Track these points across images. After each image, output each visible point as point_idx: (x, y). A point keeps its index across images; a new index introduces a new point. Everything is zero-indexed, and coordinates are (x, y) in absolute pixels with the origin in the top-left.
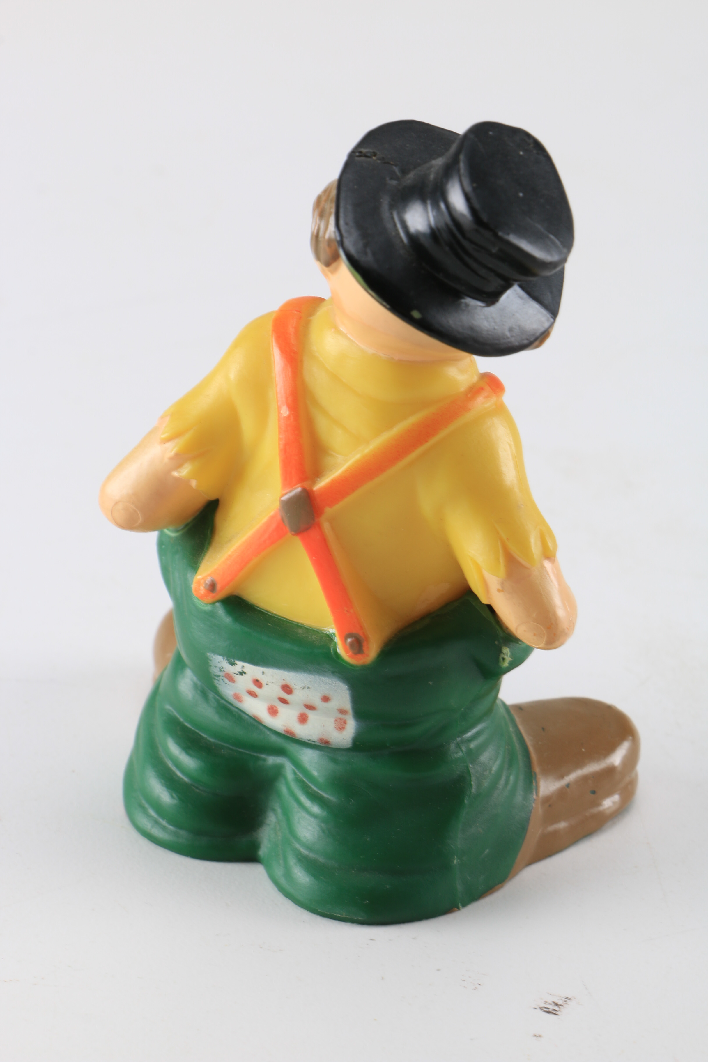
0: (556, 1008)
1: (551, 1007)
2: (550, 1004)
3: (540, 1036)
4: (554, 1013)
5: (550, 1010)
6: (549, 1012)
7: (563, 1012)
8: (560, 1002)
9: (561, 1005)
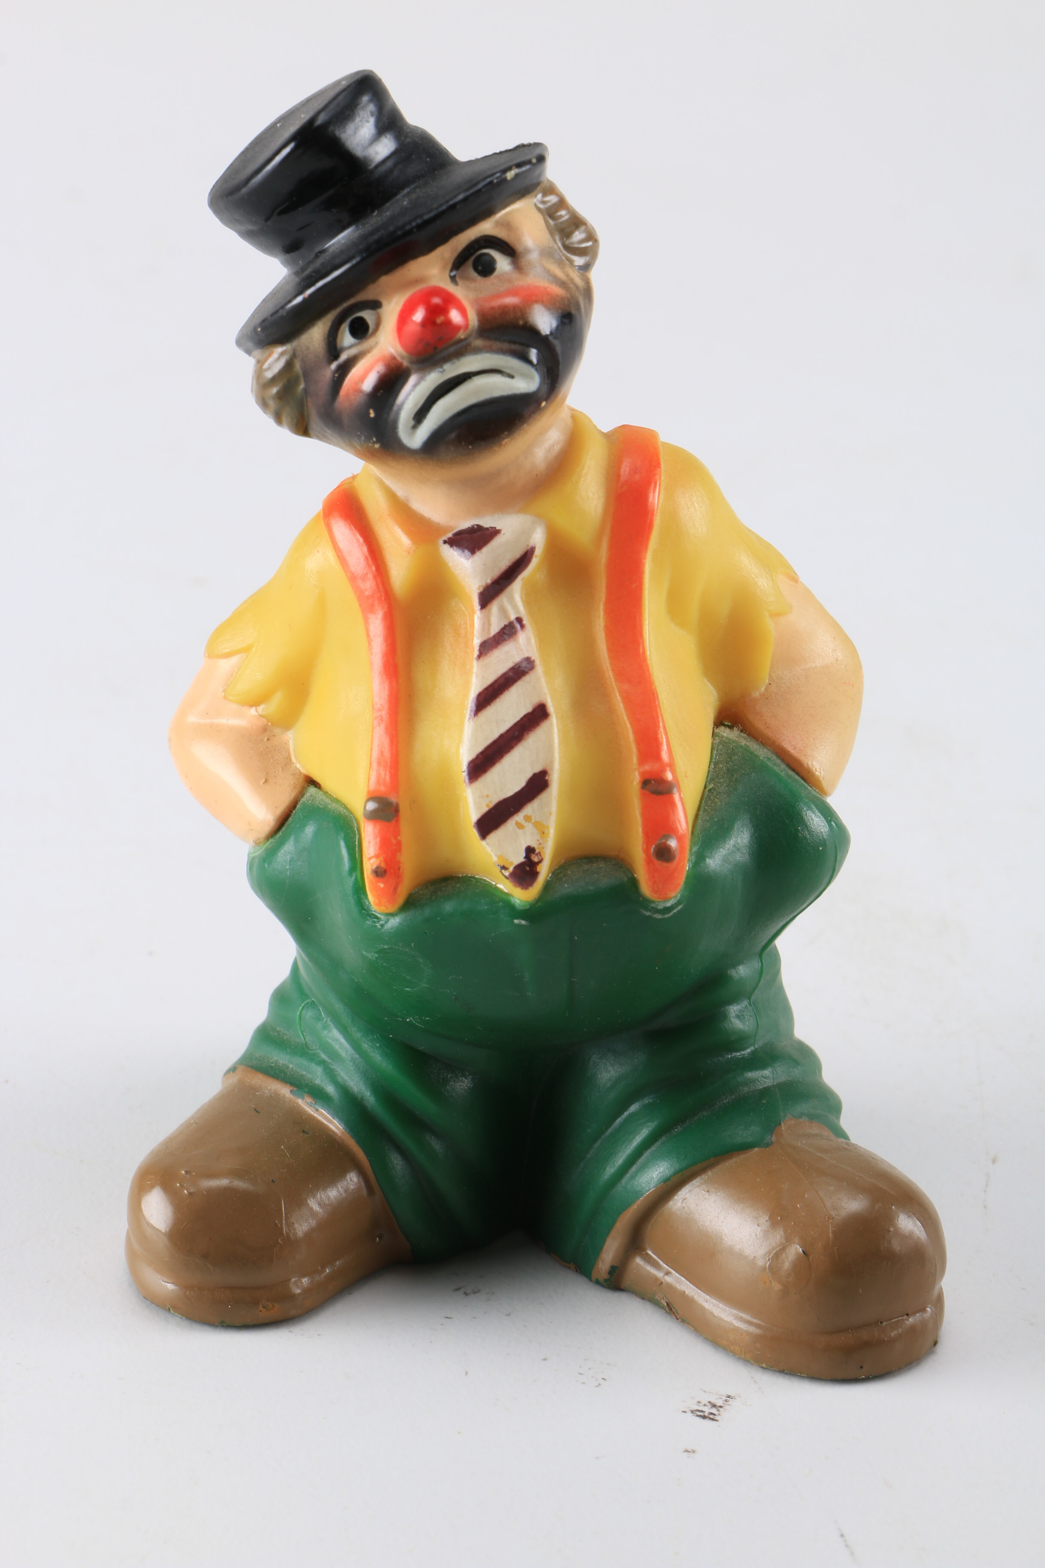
0: (714, 1411)
1: (707, 1410)
2: (705, 1405)
3: (694, 1452)
4: (711, 1417)
5: (706, 1414)
6: (704, 1417)
7: (724, 1416)
8: (719, 1403)
9: (721, 1407)
